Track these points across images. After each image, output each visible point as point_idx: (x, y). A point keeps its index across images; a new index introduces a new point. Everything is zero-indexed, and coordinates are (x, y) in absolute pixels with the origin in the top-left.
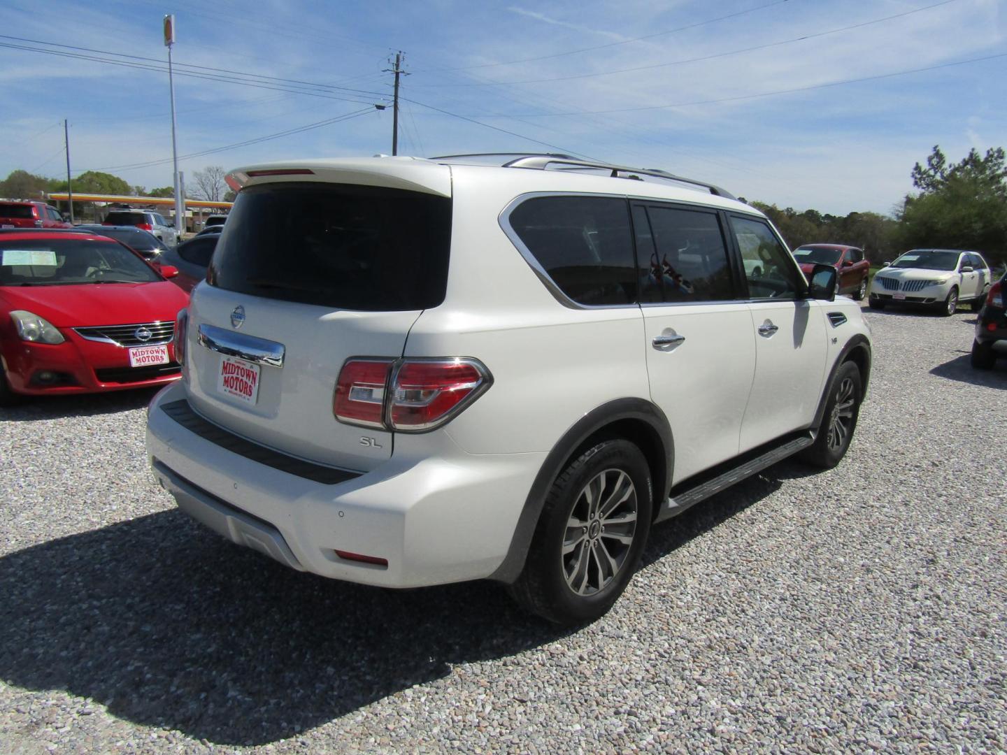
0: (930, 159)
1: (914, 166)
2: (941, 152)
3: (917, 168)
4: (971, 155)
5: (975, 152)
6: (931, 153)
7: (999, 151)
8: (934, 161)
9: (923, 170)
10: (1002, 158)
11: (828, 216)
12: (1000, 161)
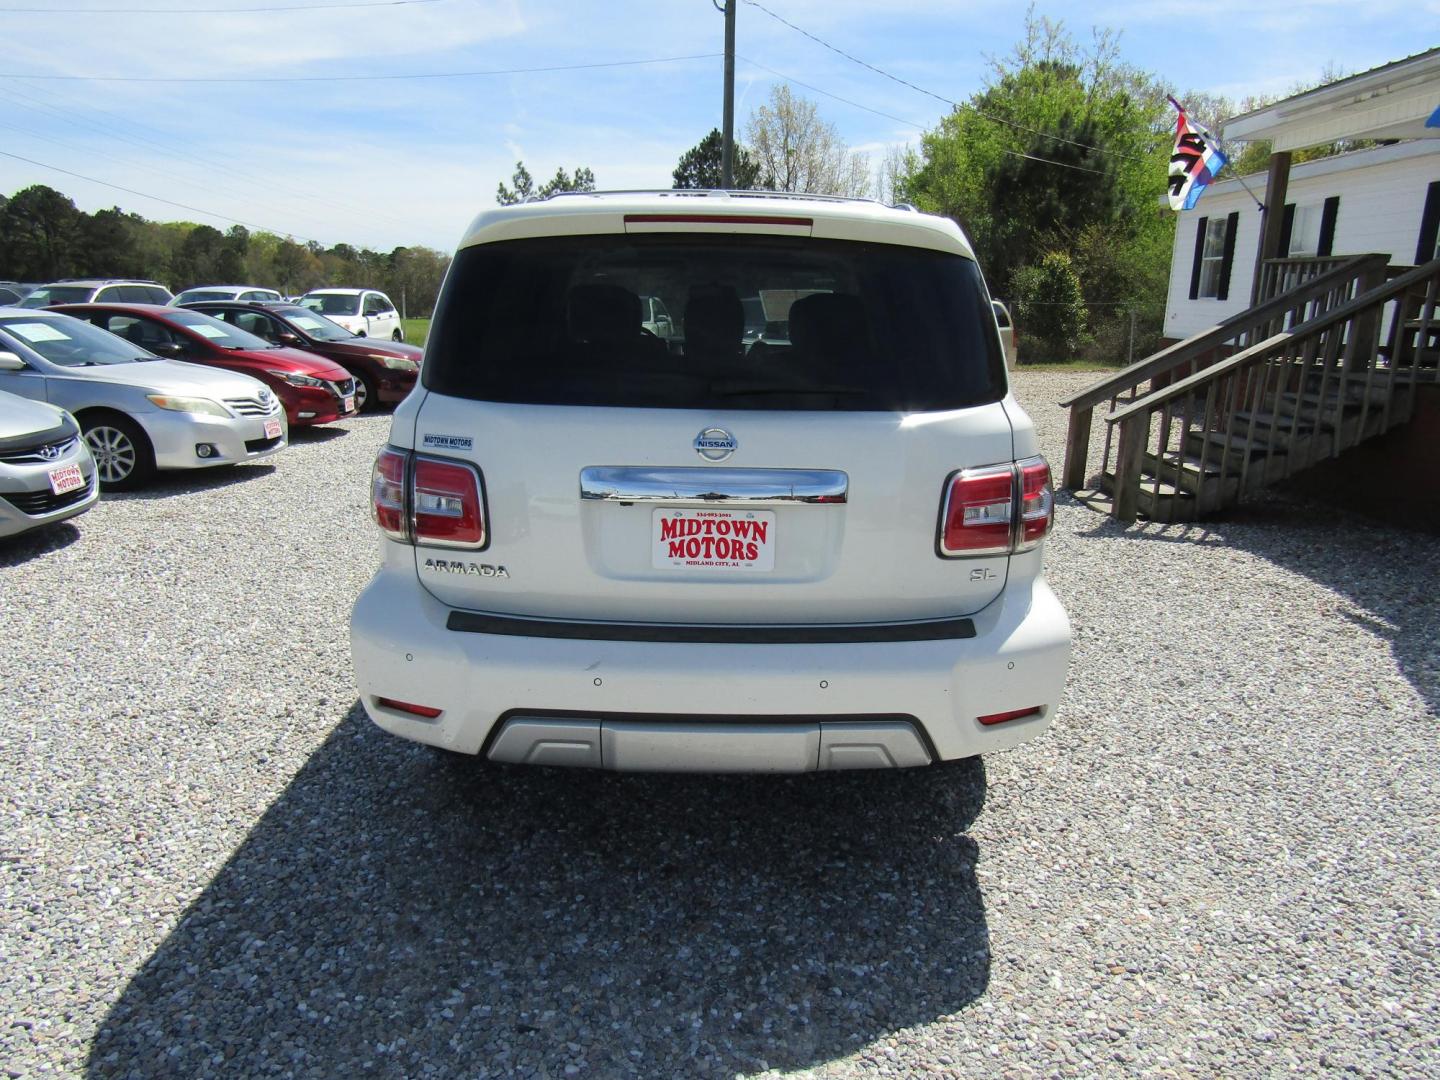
0: (516, 179)
1: (498, 188)
2: (527, 170)
3: (502, 190)
4: (560, 176)
5: (564, 172)
6: (517, 171)
7: (587, 172)
8: (521, 182)
9: (509, 192)
10: (592, 181)
11: (366, 252)
12: (591, 184)
